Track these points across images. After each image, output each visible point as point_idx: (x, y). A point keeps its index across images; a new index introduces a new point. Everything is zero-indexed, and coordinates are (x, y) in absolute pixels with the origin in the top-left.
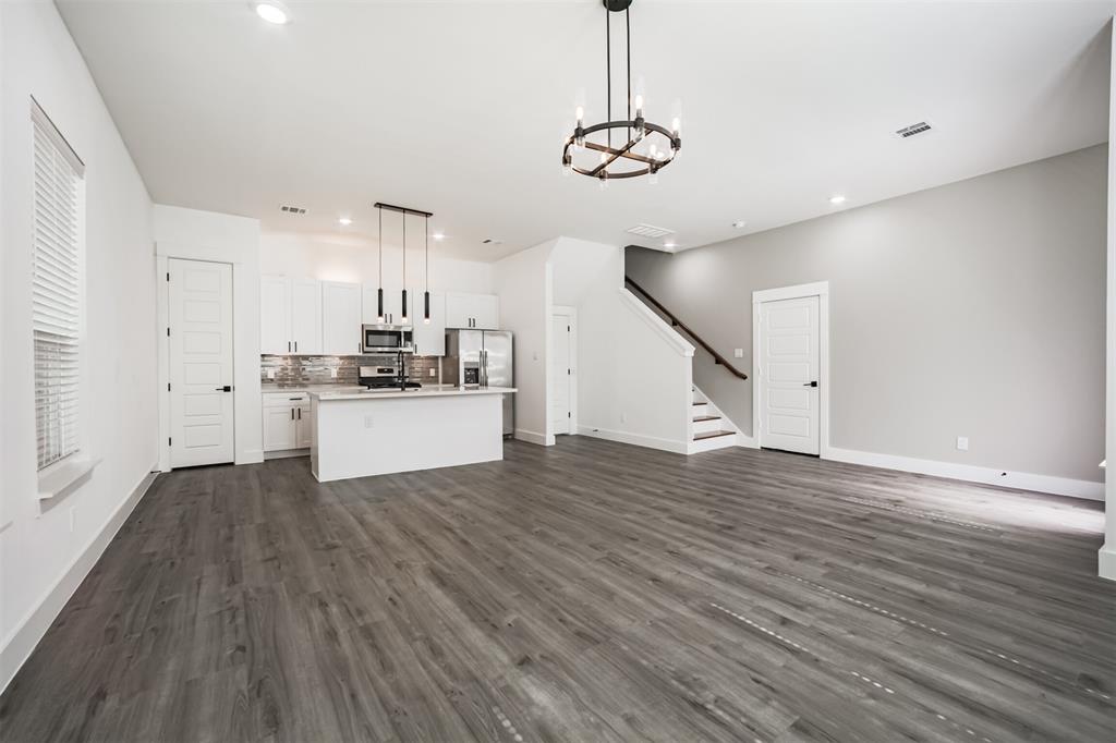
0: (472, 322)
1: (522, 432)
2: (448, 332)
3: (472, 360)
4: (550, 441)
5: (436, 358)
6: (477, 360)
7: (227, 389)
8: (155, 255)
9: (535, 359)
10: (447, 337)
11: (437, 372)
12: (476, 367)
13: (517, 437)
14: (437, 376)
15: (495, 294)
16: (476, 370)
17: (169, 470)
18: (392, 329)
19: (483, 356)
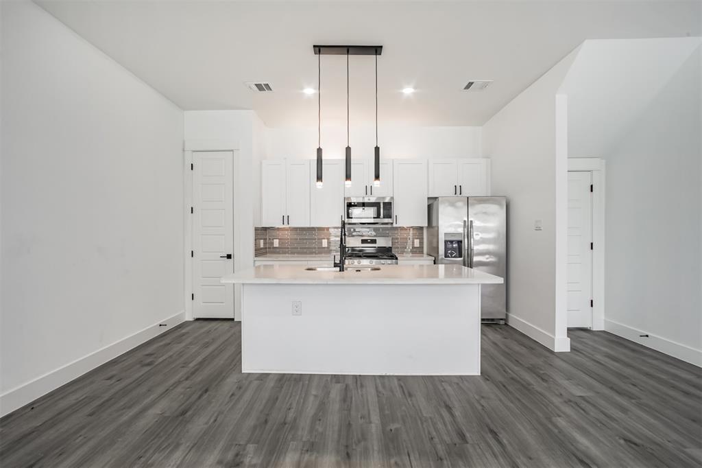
0: (458, 190)
1: (518, 320)
2: (431, 202)
3: (451, 230)
4: (562, 344)
5: (421, 228)
6: (461, 230)
7: (229, 257)
8: (184, 150)
9: (538, 229)
10: (430, 207)
11: (421, 243)
12: (459, 239)
13: (510, 324)
14: (421, 247)
15: (488, 157)
16: (460, 242)
17: (191, 320)
18: (373, 200)
19: (468, 226)
